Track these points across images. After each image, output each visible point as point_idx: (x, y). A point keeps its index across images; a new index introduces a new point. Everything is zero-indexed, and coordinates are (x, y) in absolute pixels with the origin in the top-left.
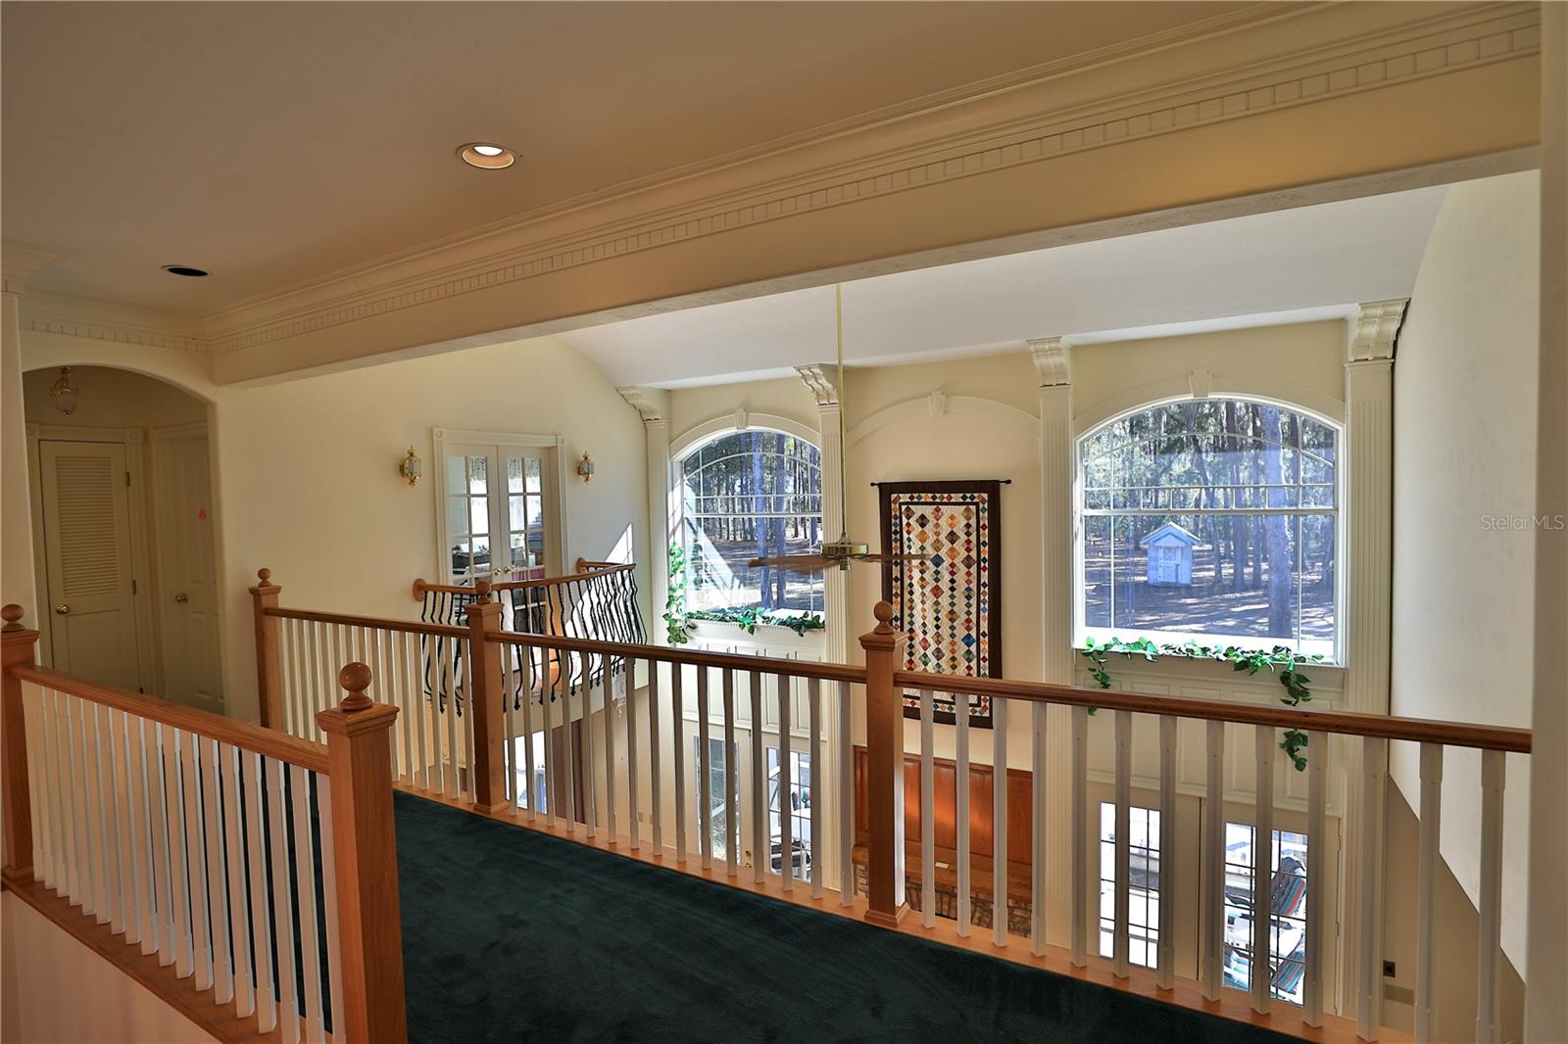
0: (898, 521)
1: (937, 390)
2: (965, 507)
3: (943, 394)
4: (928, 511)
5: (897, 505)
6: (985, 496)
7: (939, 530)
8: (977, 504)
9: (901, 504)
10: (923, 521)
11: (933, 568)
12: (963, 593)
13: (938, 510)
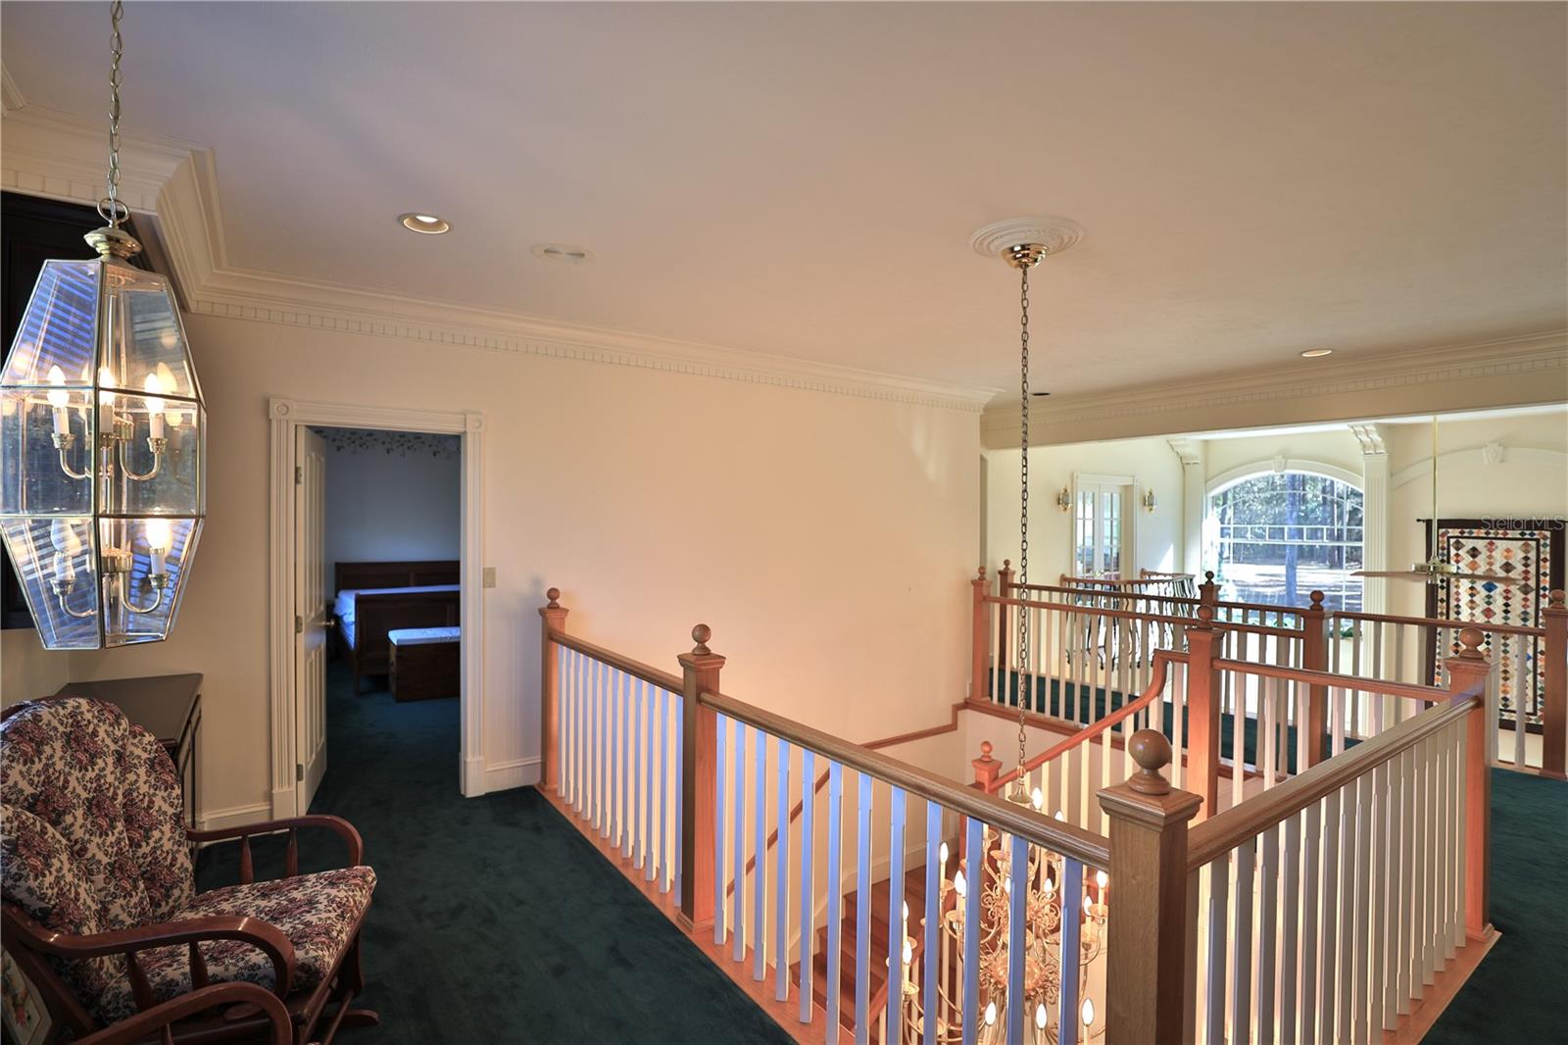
0: (1445, 552)
1: (1494, 442)
2: (1523, 542)
3: (1500, 445)
4: (1480, 544)
5: (1445, 539)
6: (1548, 534)
7: (1492, 560)
8: (1537, 540)
9: (1449, 538)
10: (1474, 553)
11: (1484, 593)
12: (1519, 616)
13: (1491, 544)
